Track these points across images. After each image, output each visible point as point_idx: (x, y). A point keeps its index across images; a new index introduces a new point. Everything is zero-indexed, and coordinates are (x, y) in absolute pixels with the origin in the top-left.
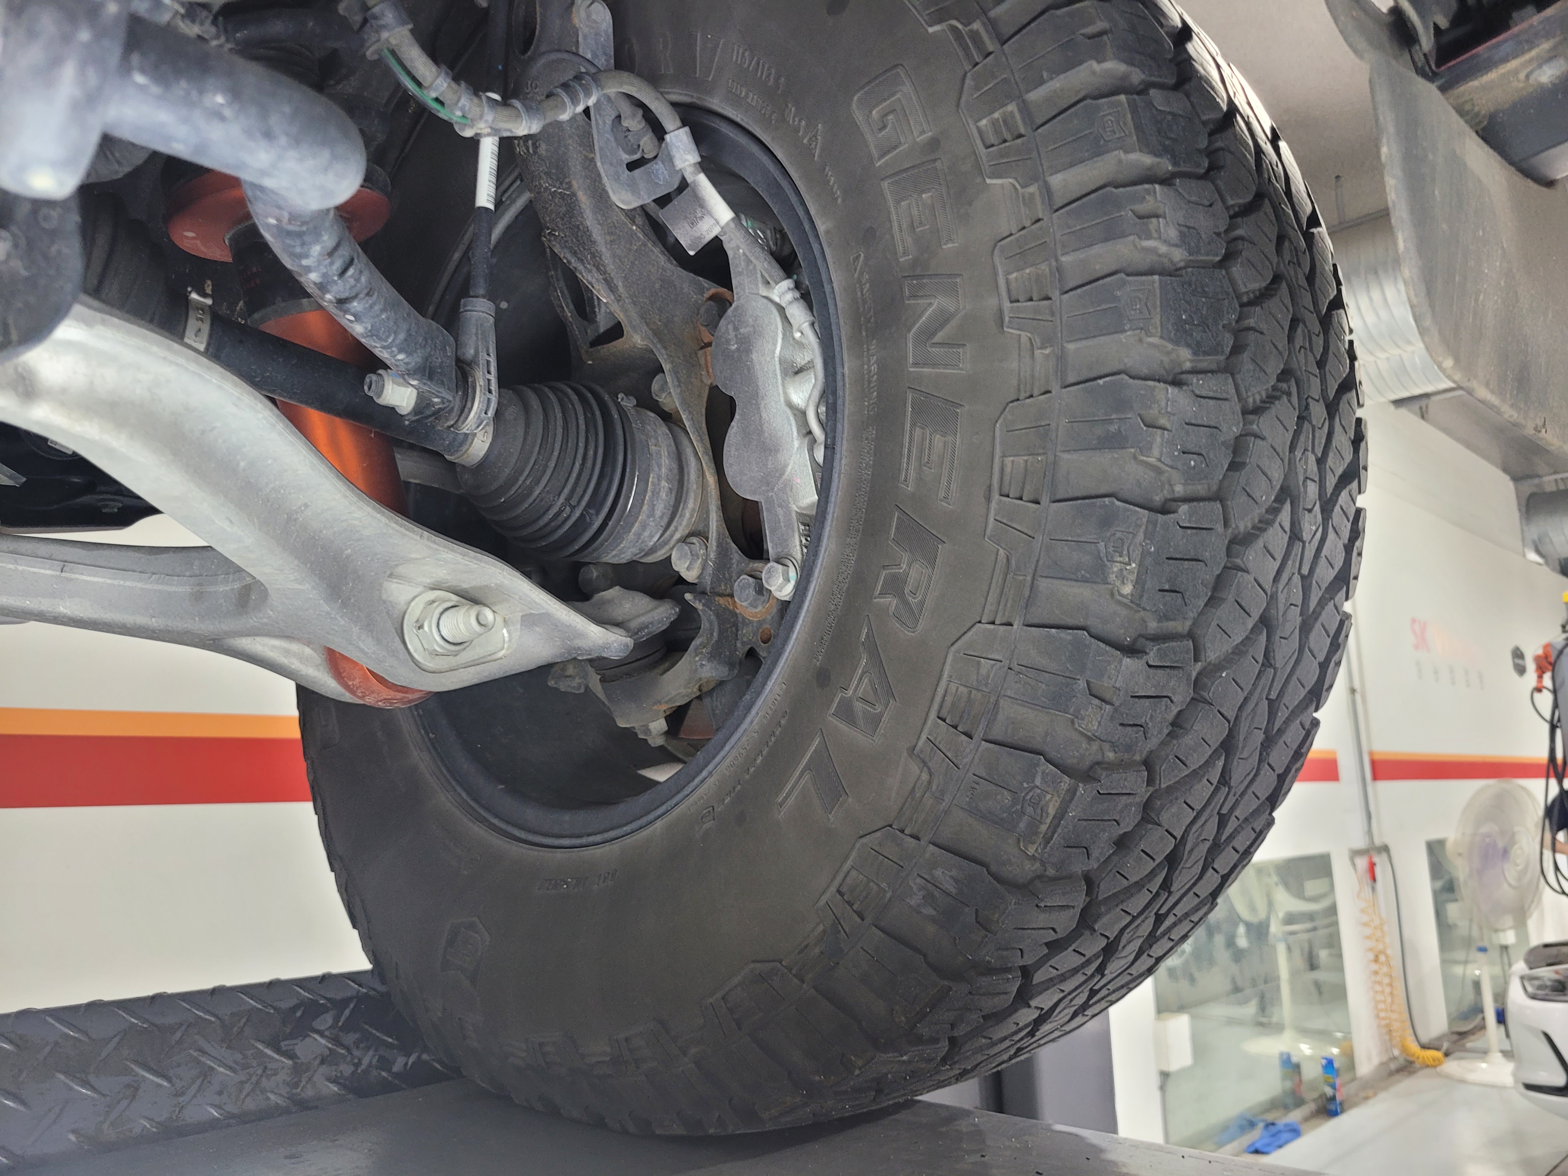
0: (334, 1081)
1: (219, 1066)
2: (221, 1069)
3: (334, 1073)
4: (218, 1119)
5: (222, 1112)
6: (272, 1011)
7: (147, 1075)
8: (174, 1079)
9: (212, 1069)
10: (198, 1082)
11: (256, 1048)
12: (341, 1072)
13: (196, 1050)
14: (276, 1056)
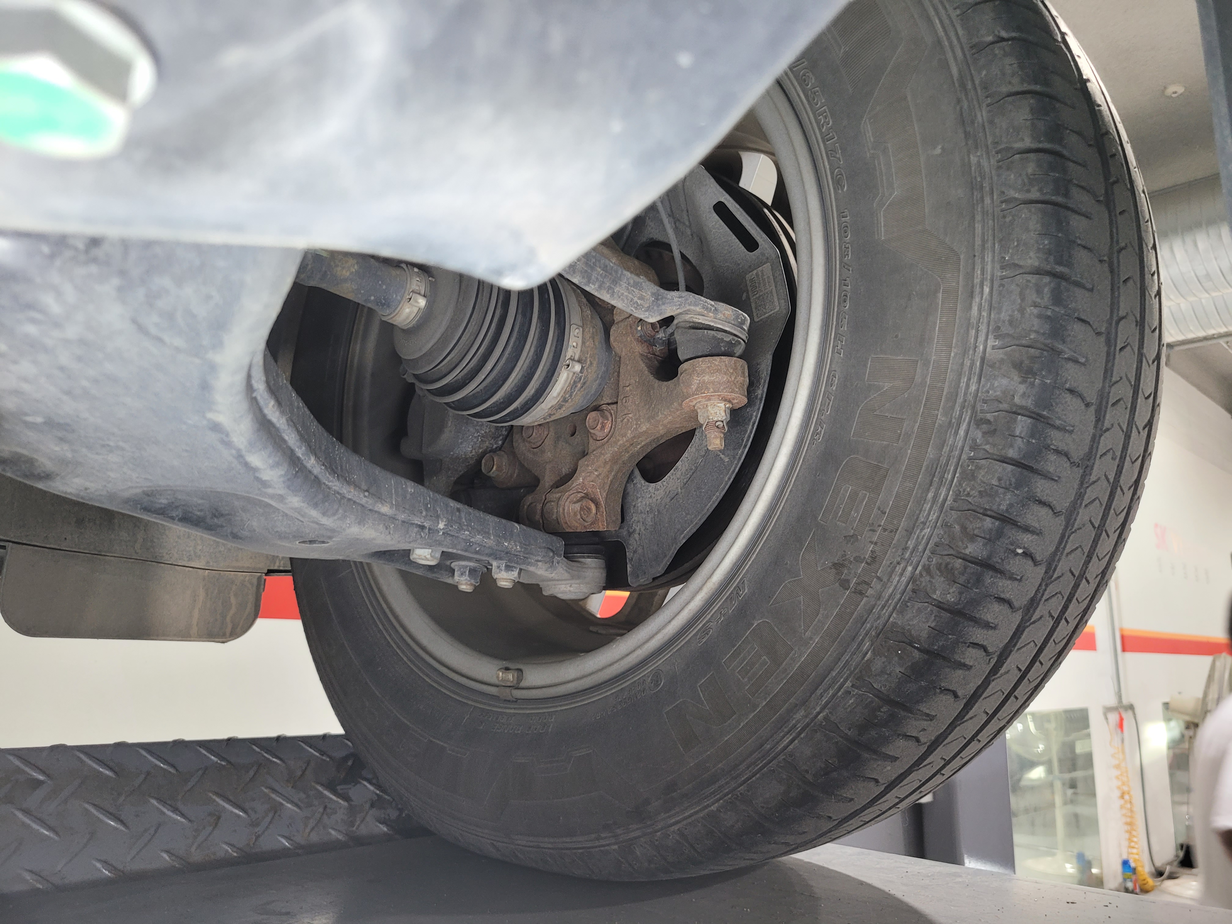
5: (291, 842)
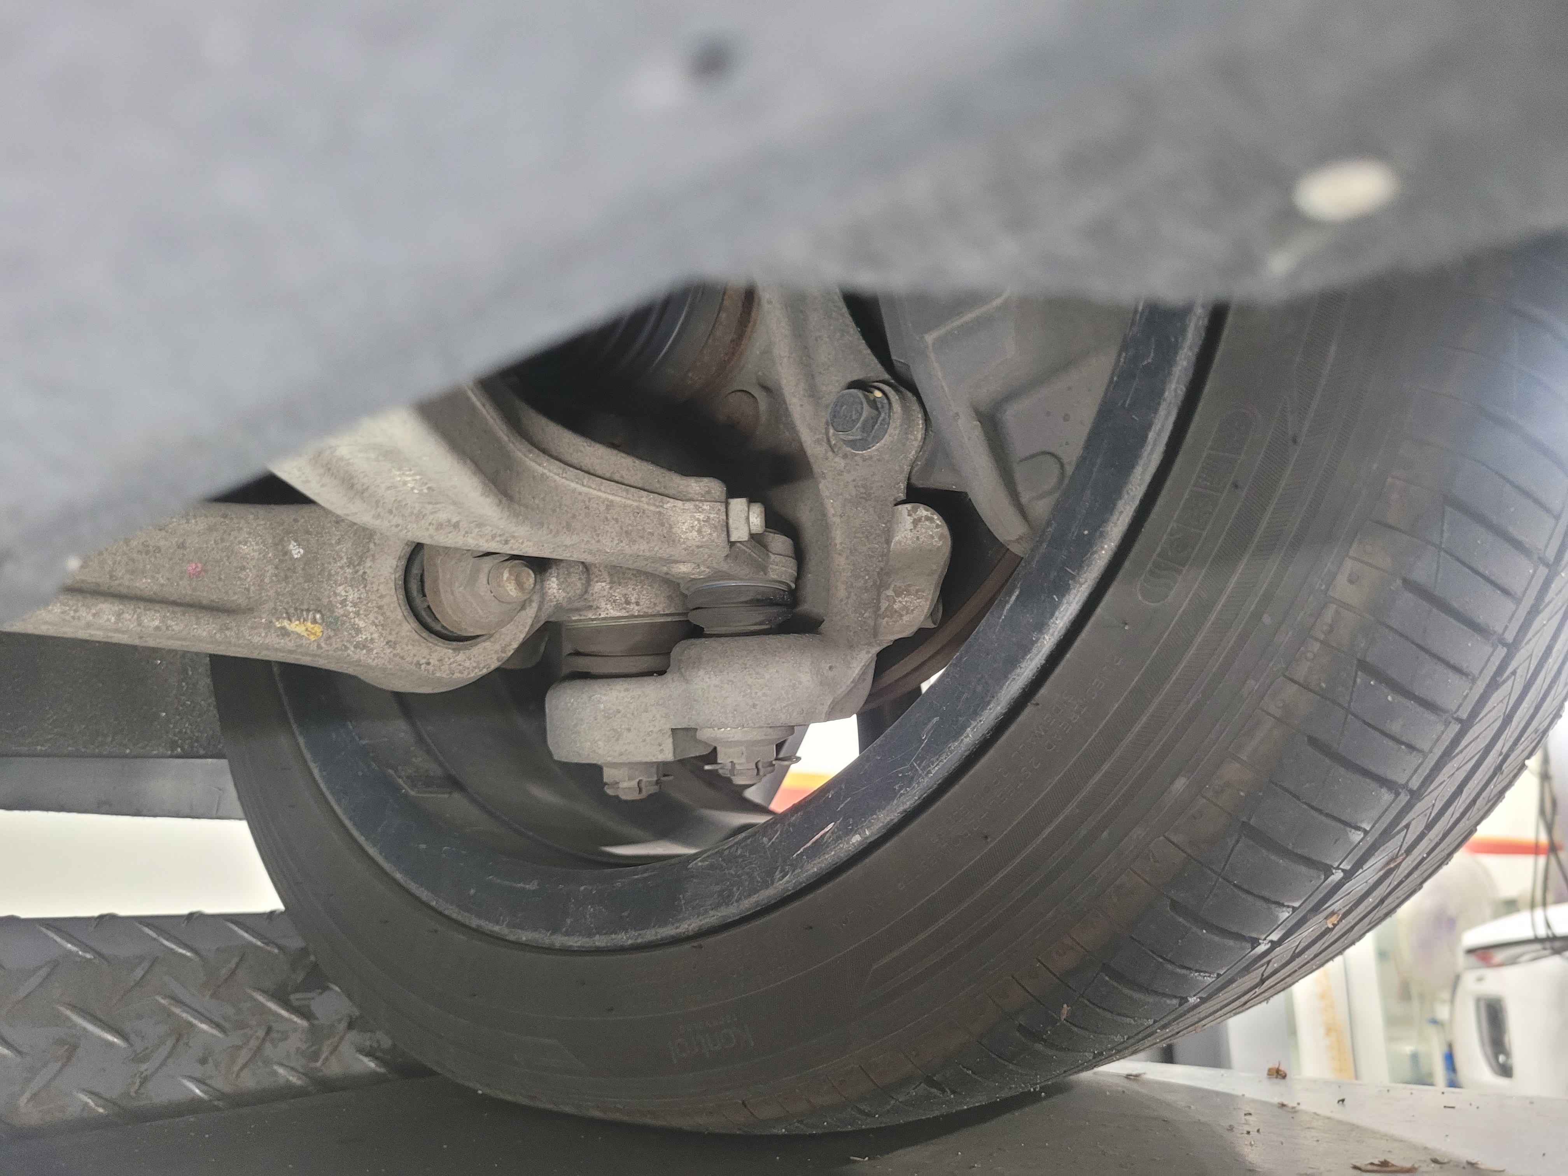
0: (370, 1054)
1: (202, 1022)
2: (204, 1027)
3: (368, 1043)
4: (201, 1100)
6: (276, 951)
7: (90, 1027)
8: (133, 1037)
9: (191, 1025)
10: (170, 1043)
11: (255, 1000)
12: (378, 1042)
13: (165, 997)
14: (284, 1013)
